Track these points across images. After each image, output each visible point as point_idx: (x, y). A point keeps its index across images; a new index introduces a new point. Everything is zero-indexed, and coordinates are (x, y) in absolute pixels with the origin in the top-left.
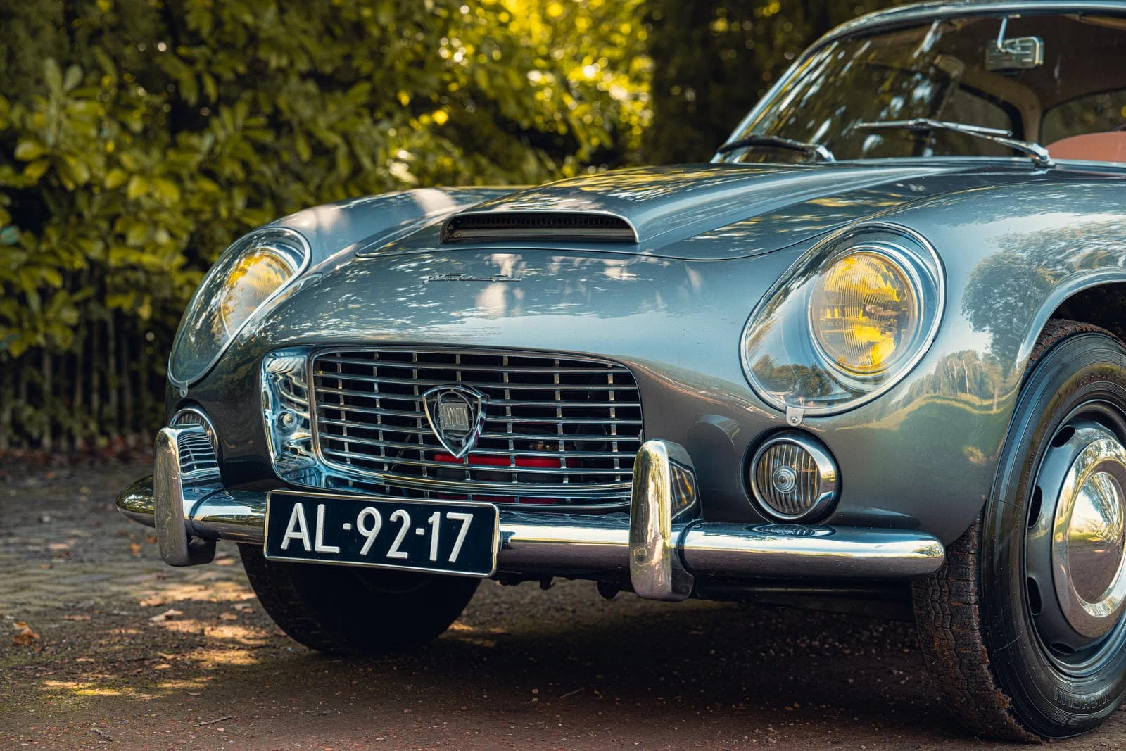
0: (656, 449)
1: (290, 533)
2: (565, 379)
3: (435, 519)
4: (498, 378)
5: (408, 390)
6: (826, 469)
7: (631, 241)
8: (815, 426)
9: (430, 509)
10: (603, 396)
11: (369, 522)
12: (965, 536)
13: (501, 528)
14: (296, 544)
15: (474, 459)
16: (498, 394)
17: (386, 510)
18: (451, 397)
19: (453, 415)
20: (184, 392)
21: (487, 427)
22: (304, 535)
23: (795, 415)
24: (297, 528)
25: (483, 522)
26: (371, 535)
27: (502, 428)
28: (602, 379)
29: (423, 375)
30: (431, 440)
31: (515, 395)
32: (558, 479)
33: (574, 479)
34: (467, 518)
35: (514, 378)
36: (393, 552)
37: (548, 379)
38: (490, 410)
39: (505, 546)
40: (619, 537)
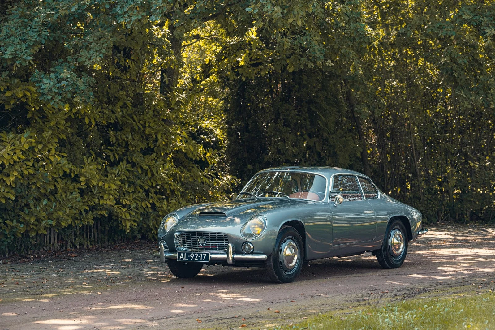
0: (230, 245)
1: (181, 257)
2: (218, 236)
3: (201, 255)
4: (208, 236)
5: (196, 237)
6: (252, 247)
7: (226, 216)
8: (250, 241)
9: (200, 253)
10: (223, 238)
11: (192, 255)
12: (271, 255)
13: (210, 256)
14: (182, 259)
15: (205, 247)
16: (209, 238)
17: (194, 254)
18: (202, 238)
19: (202, 241)
20: (161, 238)
21: (207, 242)
22: (183, 258)
23: (248, 240)
24: (182, 257)
25: (208, 255)
26: (192, 257)
27: (209, 242)
28: (223, 236)
29: (198, 235)
30: (199, 244)
31: (211, 238)
32: (217, 249)
33: (219, 249)
34: (206, 254)
35: (211, 236)
36: (196, 259)
37: (215, 236)
38: (207, 240)
39: (211, 258)
40: (226, 256)
